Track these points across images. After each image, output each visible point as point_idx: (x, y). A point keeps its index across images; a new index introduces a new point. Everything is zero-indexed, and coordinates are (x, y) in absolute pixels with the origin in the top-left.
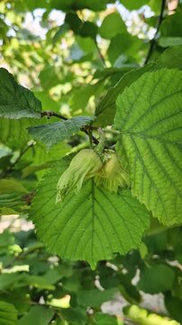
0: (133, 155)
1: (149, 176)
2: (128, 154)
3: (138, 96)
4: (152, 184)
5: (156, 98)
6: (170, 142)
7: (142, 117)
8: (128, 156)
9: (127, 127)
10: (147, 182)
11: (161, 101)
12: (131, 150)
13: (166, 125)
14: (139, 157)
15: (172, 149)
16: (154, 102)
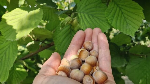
0: (80, 17)
1: (84, 22)
2: (79, 17)
3: (82, 3)
4: (85, 24)
5: (87, 4)
6: (90, 14)
7: (83, 8)
8: (79, 18)
9: (79, 11)
10: (83, 24)
11: (88, 5)
12: (80, 16)
13: (89, 10)
14: (82, 18)
15: (90, 16)
16: (86, 5)
